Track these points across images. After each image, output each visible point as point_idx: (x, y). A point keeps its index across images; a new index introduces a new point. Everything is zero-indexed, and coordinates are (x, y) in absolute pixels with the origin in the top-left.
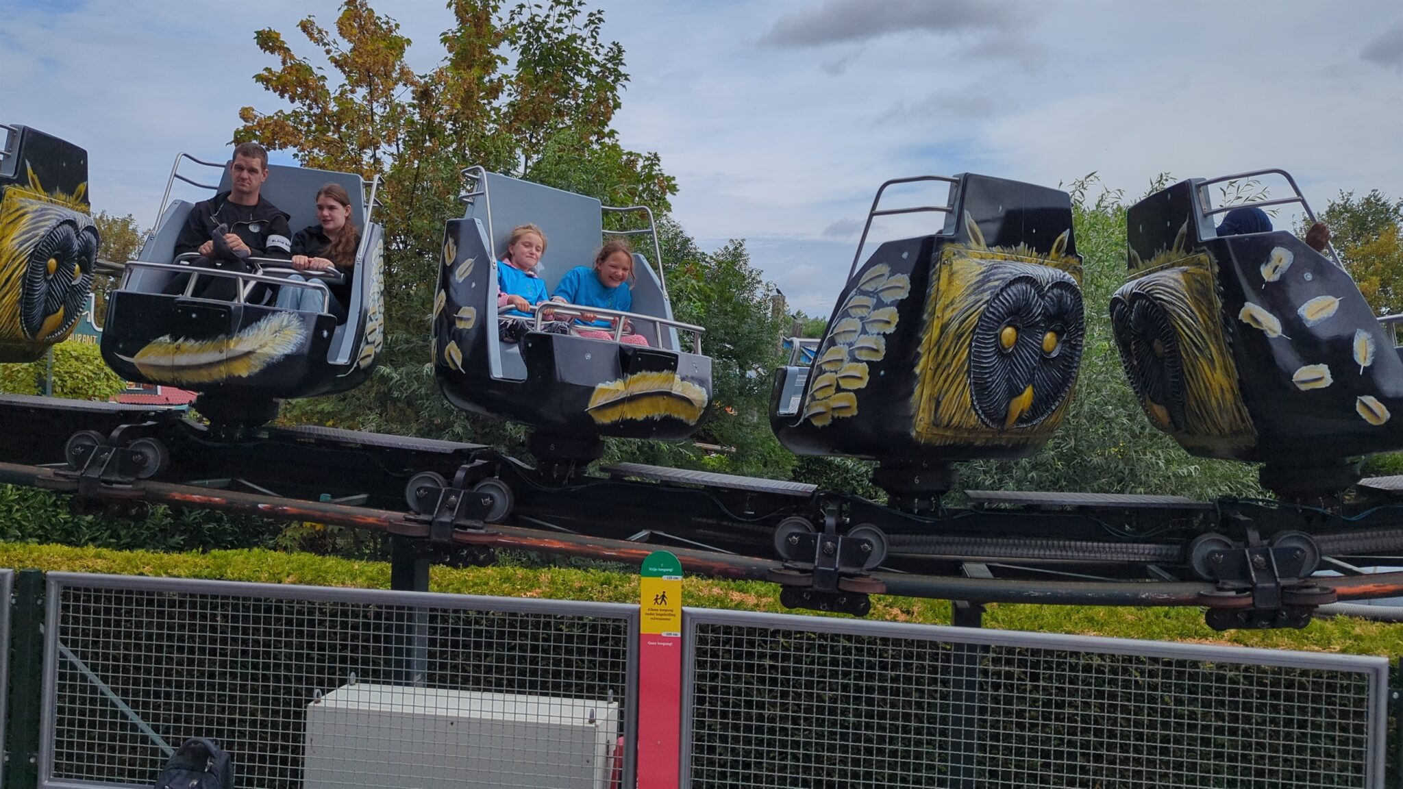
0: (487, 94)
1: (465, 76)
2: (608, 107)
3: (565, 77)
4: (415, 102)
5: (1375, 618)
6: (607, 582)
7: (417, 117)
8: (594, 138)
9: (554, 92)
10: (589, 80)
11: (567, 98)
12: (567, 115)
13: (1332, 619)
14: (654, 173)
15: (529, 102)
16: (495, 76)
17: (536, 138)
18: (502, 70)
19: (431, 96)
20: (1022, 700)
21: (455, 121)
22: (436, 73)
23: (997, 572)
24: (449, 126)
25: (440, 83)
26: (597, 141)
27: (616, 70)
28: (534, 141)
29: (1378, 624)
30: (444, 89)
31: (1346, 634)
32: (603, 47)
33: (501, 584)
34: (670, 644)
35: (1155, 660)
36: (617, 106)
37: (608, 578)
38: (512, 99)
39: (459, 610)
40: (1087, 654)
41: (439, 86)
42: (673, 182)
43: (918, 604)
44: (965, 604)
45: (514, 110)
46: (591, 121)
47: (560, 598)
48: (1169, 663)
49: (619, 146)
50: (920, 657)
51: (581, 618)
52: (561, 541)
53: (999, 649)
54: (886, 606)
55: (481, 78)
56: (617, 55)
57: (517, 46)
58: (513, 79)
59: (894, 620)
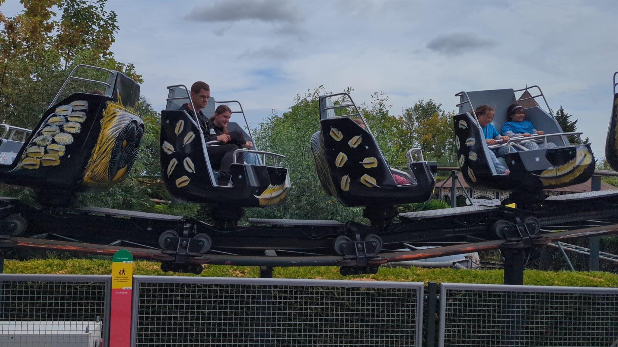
0: (45, 29)
1: (33, 20)
2: (108, 41)
3: (87, 25)
4: (6, 31)
5: (424, 267)
6: (102, 265)
7: (6, 38)
8: (101, 55)
9: (81, 32)
10: (99, 28)
11: (88, 35)
12: (88, 43)
13: (409, 268)
14: (131, 73)
15: (67, 35)
16: (50, 21)
17: (72, 53)
18: (53, 18)
19: (14, 28)
20: (290, 308)
21: (28, 42)
22: (17, 17)
23: (279, 254)
24: (25, 43)
25: (19, 22)
26: (103, 56)
27: (113, 24)
28: (70, 54)
29: (425, 269)
30: (21, 25)
31: (414, 274)
32: (106, 13)
33: (46, 268)
34: (127, 293)
35: (343, 288)
36: (113, 41)
37: (102, 263)
38: (59, 33)
39: (21, 282)
40: (317, 287)
41: (18, 24)
42: (141, 78)
43: (247, 269)
44: (265, 268)
45: (60, 39)
46: (100, 47)
47: (77, 274)
48: (348, 289)
49: (114, 60)
50: (248, 292)
51: (87, 283)
52: (75, 246)
53: (281, 287)
54: (233, 270)
55: (41, 22)
56: (113, 17)
57: (62, 8)
58: (59, 24)
59: (237, 276)
